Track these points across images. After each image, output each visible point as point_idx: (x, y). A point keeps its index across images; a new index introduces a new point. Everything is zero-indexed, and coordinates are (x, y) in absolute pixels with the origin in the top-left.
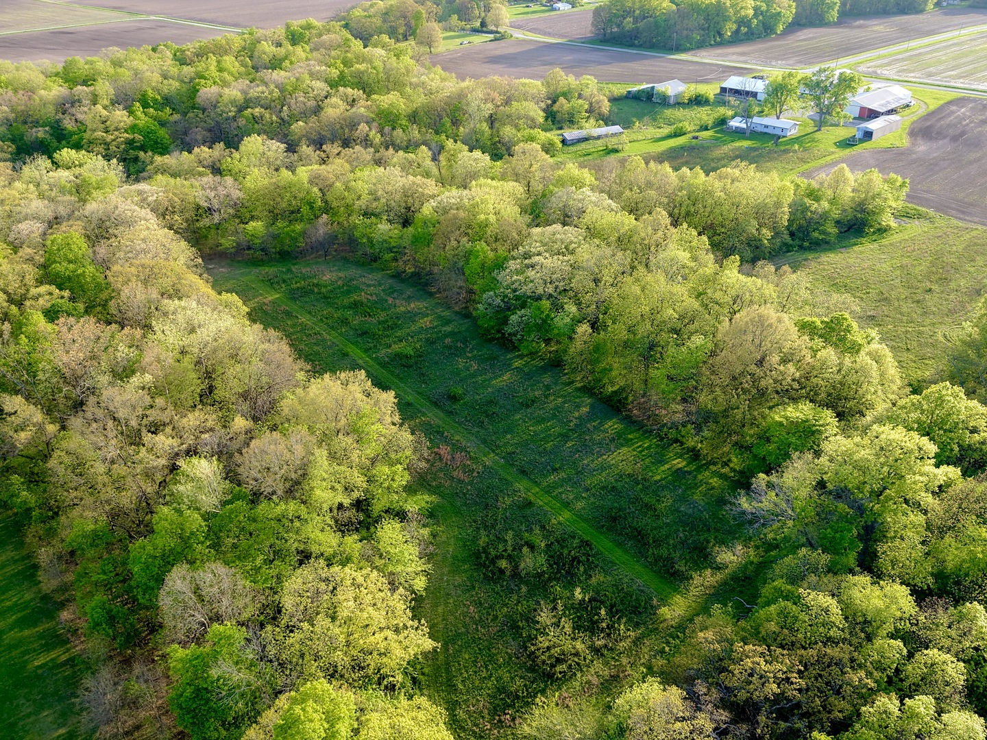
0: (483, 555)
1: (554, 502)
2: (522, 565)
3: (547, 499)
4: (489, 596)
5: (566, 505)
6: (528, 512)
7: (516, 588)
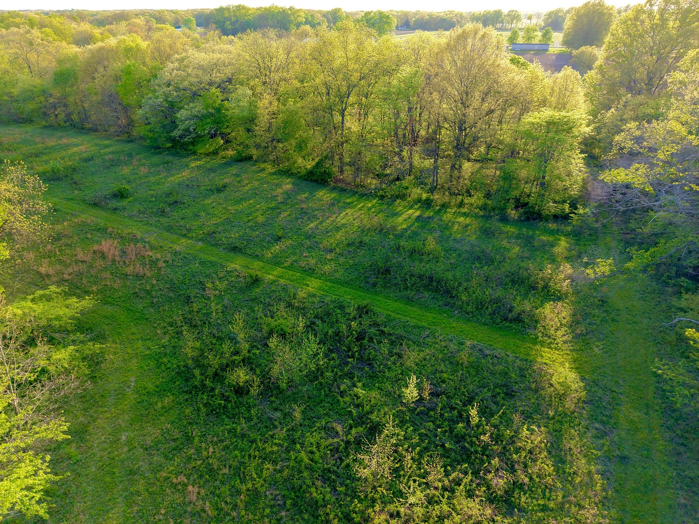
0: (197, 372)
1: (291, 272)
2: (276, 370)
3: (278, 271)
4: (226, 448)
5: (310, 272)
6: (257, 291)
7: (278, 414)
